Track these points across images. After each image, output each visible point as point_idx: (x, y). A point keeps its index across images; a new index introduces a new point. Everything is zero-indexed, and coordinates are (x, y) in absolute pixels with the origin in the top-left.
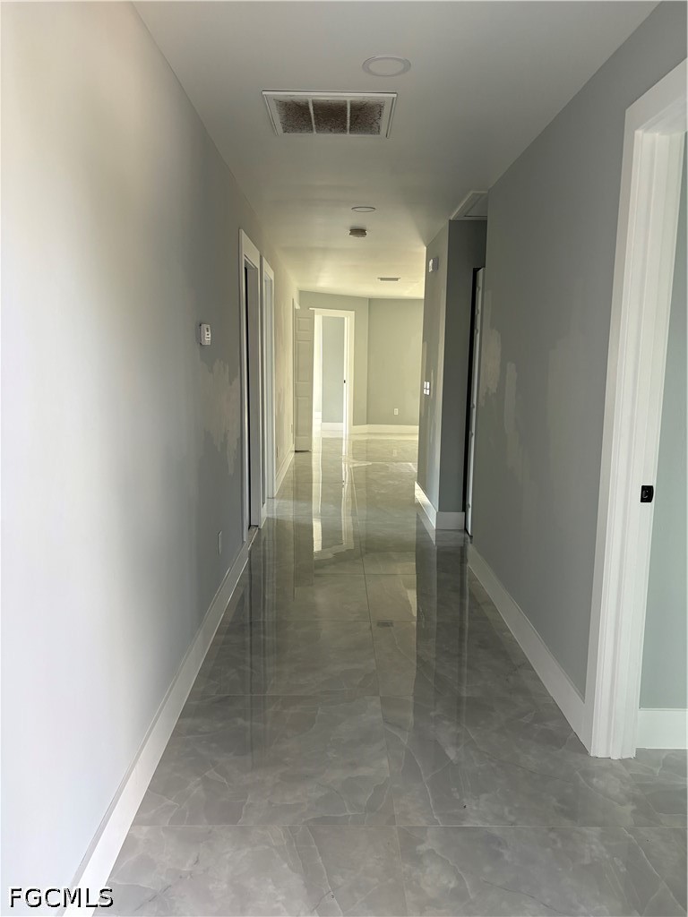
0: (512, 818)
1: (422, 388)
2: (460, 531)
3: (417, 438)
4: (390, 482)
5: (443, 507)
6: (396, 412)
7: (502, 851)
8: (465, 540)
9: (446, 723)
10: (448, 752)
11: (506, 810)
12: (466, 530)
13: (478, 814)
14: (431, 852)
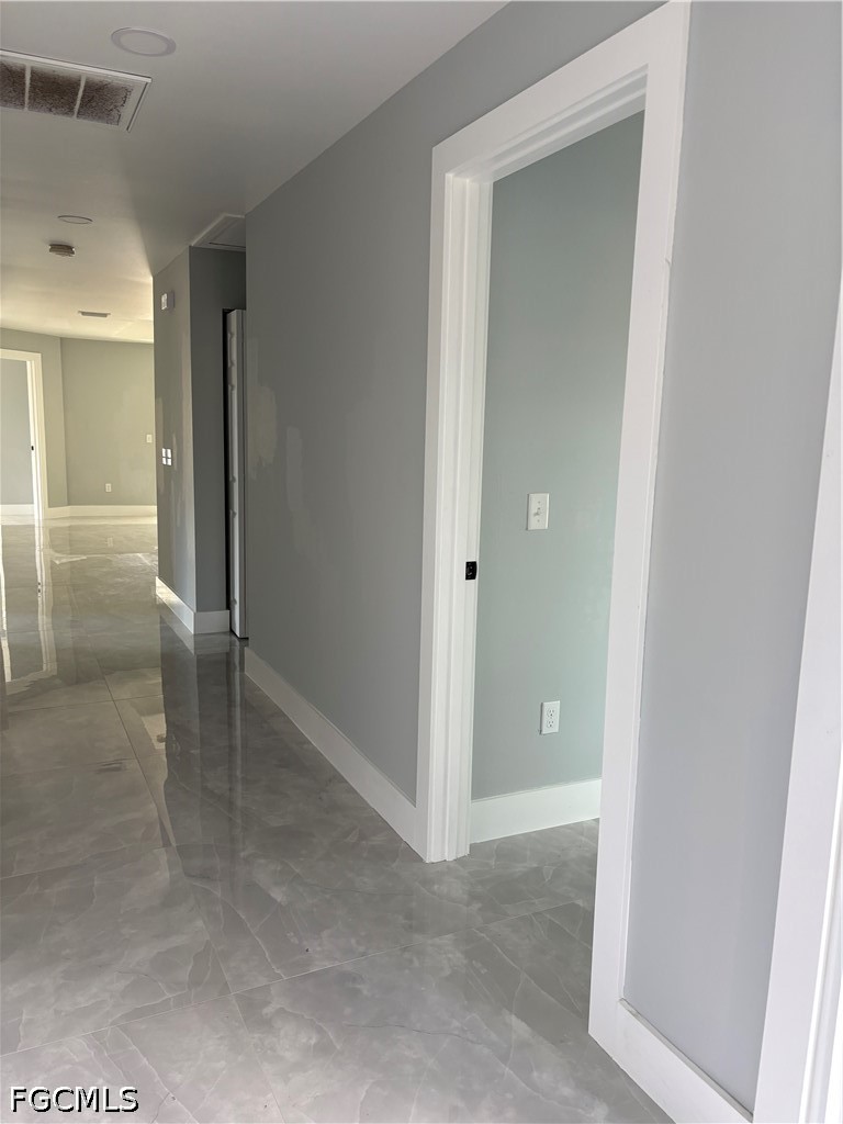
0: (362, 949)
1: (159, 456)
2: (225, 633)
3: (154, 521)
4: (119, 580)
5: (201, 607)
6: (109, 488)
7: (358, 986)
8: (232, 644)
9: (263, 861)
10: (273, 895)
11: (353, 941)
12: (232, 632)
13: (323, 955)
14: (281, 1011)
